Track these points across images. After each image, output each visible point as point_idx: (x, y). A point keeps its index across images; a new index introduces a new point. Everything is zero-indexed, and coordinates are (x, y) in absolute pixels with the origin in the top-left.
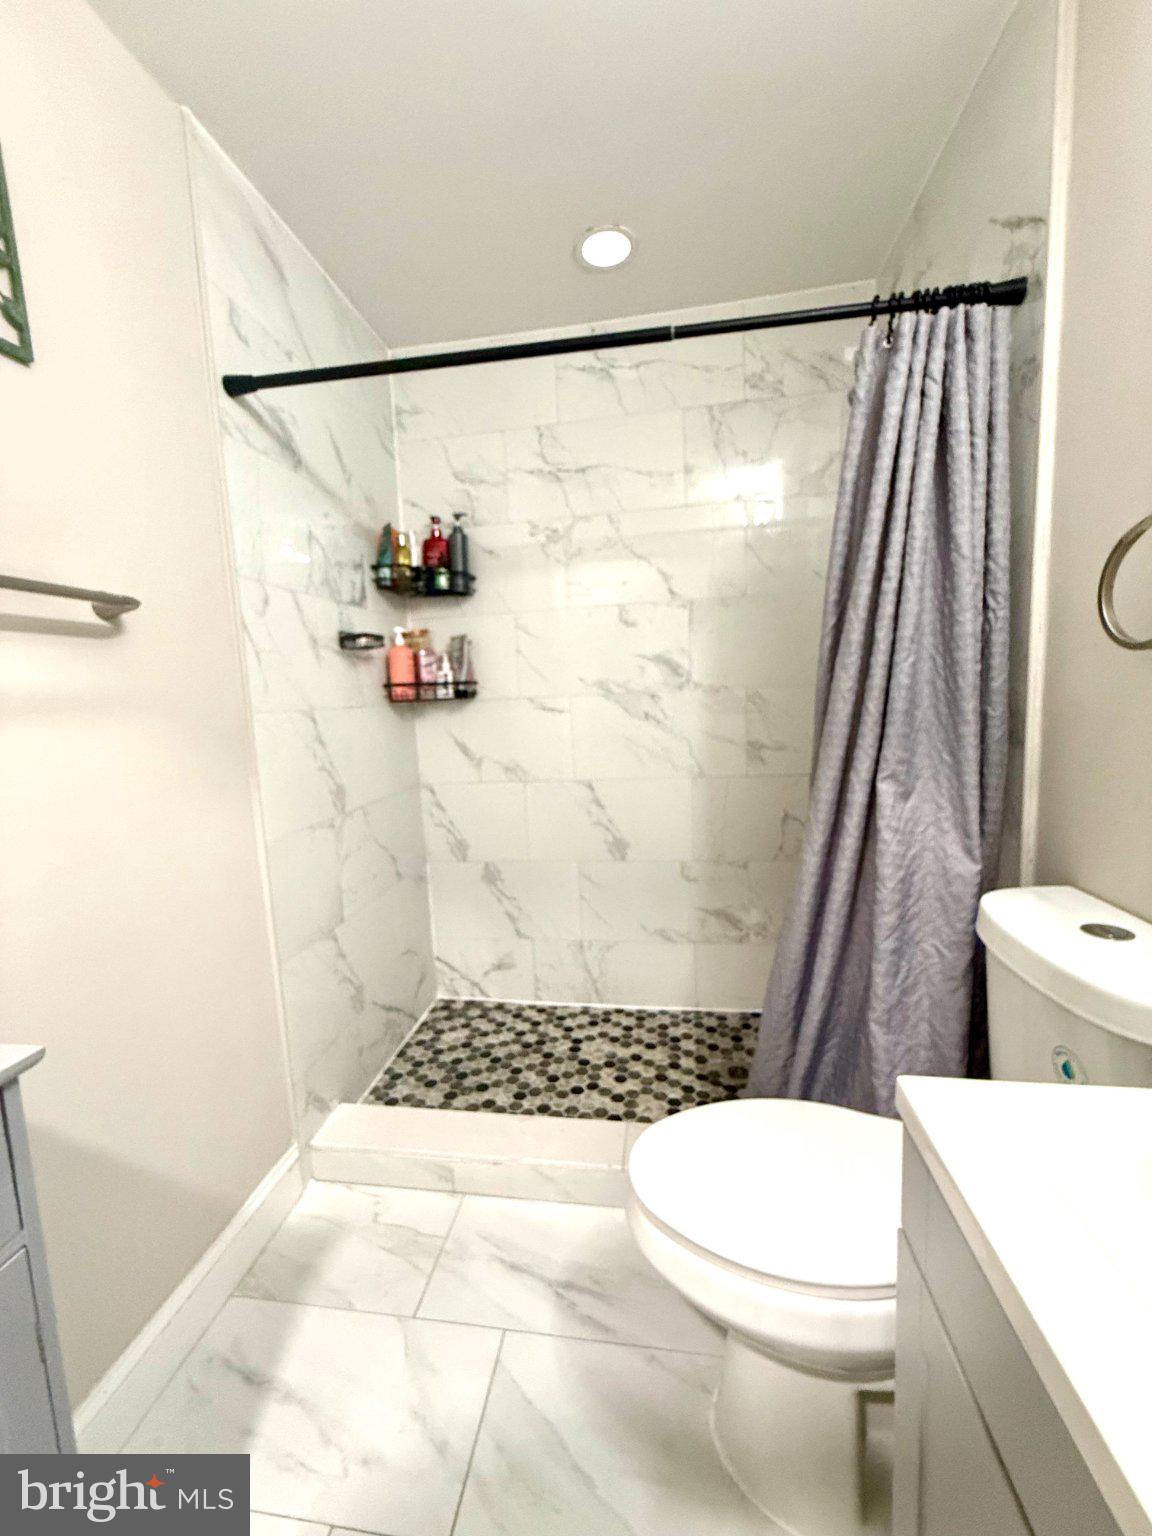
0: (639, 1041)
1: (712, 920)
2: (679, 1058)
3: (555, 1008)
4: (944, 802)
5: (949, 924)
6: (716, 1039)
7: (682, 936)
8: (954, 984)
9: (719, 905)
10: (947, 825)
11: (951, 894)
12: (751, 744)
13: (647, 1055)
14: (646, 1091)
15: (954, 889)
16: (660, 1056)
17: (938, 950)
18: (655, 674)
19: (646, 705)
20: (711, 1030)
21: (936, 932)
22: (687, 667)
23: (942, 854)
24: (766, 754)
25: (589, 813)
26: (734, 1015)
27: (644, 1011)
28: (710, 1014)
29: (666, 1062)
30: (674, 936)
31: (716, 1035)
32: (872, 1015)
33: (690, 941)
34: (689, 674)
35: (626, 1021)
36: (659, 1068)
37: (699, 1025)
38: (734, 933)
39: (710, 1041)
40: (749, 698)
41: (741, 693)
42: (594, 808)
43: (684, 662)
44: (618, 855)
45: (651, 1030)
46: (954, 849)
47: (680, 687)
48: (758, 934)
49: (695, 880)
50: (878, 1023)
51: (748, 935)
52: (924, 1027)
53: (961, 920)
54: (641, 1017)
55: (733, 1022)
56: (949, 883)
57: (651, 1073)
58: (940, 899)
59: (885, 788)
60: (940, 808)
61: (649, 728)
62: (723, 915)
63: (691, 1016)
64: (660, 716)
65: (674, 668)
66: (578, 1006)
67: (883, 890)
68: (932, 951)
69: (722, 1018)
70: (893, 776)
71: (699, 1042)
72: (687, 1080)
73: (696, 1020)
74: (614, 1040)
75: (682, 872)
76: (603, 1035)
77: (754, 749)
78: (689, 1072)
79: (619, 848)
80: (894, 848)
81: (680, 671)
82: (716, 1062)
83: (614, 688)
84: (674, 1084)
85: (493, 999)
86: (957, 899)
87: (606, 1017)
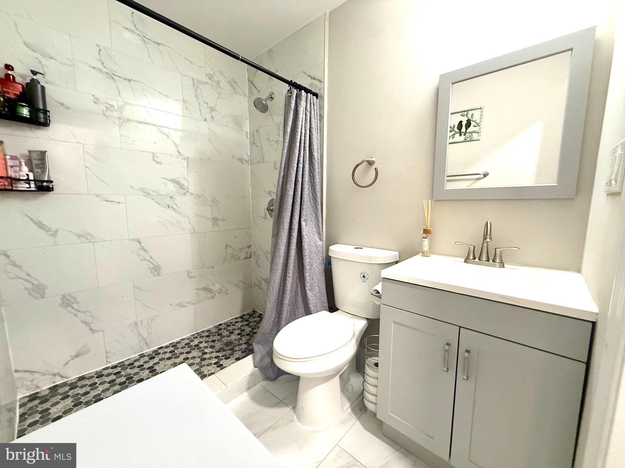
0: (182, 353)
1: (201, 292)
2: (204, 350)
3: (123, 362)
4: (313, 226)
5: (319, 259)
6: (212, 338)
7: (188, 303)
8: (322, 273)
9: (203, 285)
10: (315, 233)
11: (318, 250)
12: (213, 218)
13: (190, 356)
14: (202, 367)
15: (318, 249)
16: (195, 353)
17: (317, 266)
18: (172, 188)
19: (168, 201)
20: (207, 336)
21: (316, 262)
22: (187, 186)
23: (314, 240)
24: (220, 223)
25: (139, 255)
26: (212, 328)
27: (174, 343)
28: (203, 332)
29: (200, 354)
30: (186, 304)
31: (211, 337)
32: (307, 288)
33: (192, 304)
34: (188, 188)
35: (168, 350)
36: (199, 357)
37: (202, 337)
38: (210, 295)
39: (210, 340)
40: (212, 201)
41: (209, 198)
42: (141, 252)
43: (186, 184)
44: (156, 273)
45: (183, 348)
46: (317, 239)
47: (184, 194)
48: (218, 293)
49: (194, 277)
50: (309, 290)
51: (215, 294)
52: (317, 288)
53: (321, 257)
54: (174, 345)
55: (214, 330)
56: (317, 248)
57: (198, 360)
58: (316, 252)
59: (303, 223)
60: (313, 228)
61: (170, 212)
62: (206, 289)
63: (196, 335)
64: (175, 207)
65: (181, 186)
66: (136, 356)
67: (306, 252)
68: (316, 267)
69: (208, 331)
70: (305, 220)
71: (206, 342)
72: (214, 355)
73: (200, 335)
74: (169, 359)
75: (188, 274)
76: (161, 360)
77: (215, 220)
78: (212, 352)
79: (156, 270)
80: (307, 240)
81: (184, 187)
82: (218, 345)
83: (151, 193)
84: (210, 358)
85: (73, 377)
86: (320, 252)
87: (156, 353)
